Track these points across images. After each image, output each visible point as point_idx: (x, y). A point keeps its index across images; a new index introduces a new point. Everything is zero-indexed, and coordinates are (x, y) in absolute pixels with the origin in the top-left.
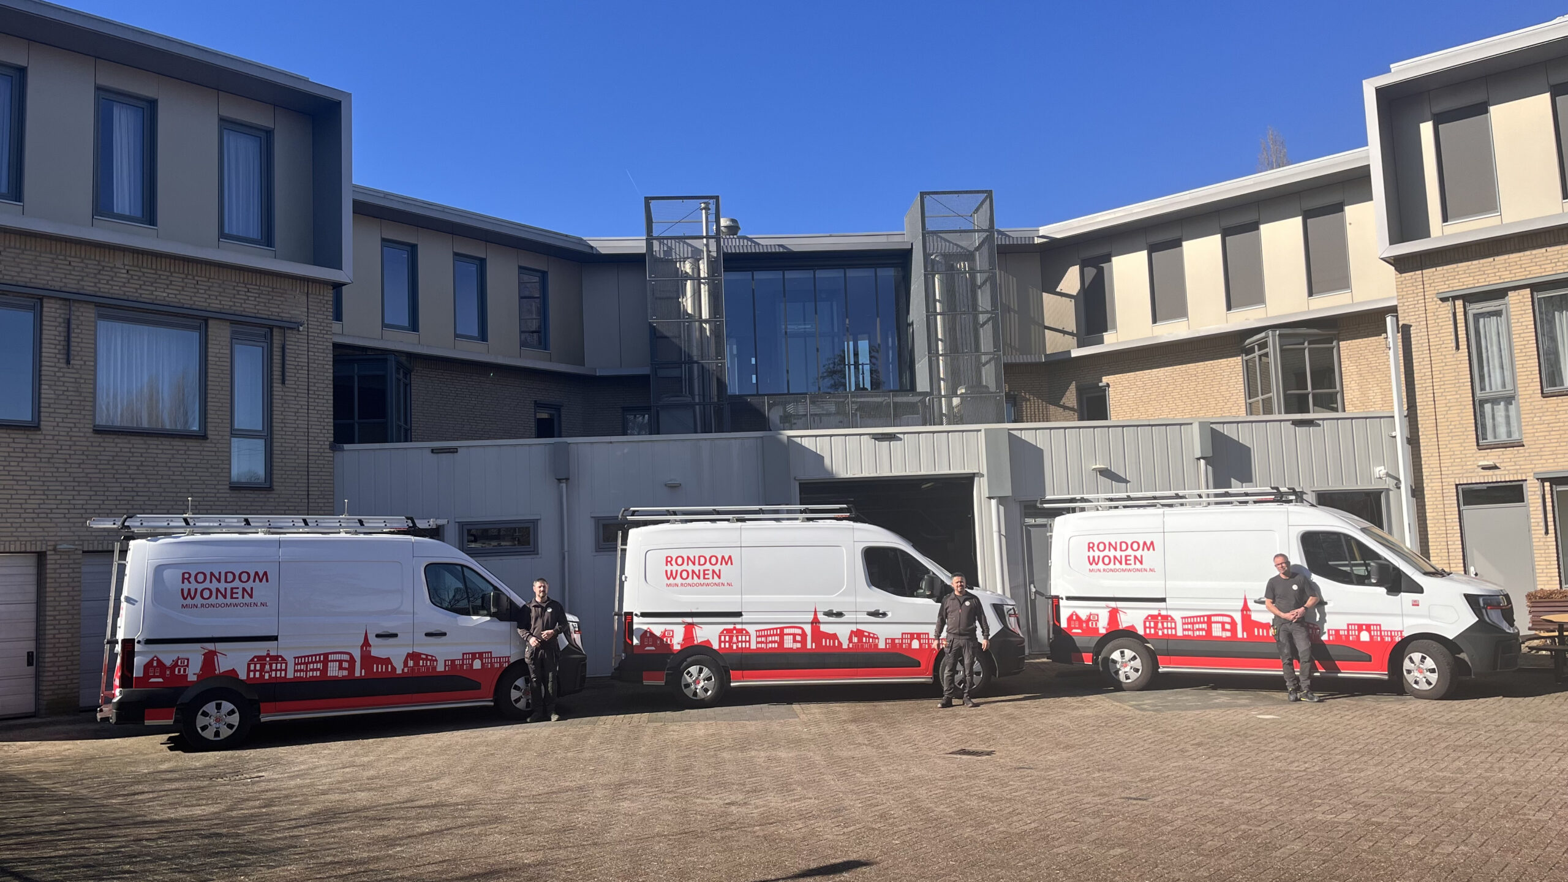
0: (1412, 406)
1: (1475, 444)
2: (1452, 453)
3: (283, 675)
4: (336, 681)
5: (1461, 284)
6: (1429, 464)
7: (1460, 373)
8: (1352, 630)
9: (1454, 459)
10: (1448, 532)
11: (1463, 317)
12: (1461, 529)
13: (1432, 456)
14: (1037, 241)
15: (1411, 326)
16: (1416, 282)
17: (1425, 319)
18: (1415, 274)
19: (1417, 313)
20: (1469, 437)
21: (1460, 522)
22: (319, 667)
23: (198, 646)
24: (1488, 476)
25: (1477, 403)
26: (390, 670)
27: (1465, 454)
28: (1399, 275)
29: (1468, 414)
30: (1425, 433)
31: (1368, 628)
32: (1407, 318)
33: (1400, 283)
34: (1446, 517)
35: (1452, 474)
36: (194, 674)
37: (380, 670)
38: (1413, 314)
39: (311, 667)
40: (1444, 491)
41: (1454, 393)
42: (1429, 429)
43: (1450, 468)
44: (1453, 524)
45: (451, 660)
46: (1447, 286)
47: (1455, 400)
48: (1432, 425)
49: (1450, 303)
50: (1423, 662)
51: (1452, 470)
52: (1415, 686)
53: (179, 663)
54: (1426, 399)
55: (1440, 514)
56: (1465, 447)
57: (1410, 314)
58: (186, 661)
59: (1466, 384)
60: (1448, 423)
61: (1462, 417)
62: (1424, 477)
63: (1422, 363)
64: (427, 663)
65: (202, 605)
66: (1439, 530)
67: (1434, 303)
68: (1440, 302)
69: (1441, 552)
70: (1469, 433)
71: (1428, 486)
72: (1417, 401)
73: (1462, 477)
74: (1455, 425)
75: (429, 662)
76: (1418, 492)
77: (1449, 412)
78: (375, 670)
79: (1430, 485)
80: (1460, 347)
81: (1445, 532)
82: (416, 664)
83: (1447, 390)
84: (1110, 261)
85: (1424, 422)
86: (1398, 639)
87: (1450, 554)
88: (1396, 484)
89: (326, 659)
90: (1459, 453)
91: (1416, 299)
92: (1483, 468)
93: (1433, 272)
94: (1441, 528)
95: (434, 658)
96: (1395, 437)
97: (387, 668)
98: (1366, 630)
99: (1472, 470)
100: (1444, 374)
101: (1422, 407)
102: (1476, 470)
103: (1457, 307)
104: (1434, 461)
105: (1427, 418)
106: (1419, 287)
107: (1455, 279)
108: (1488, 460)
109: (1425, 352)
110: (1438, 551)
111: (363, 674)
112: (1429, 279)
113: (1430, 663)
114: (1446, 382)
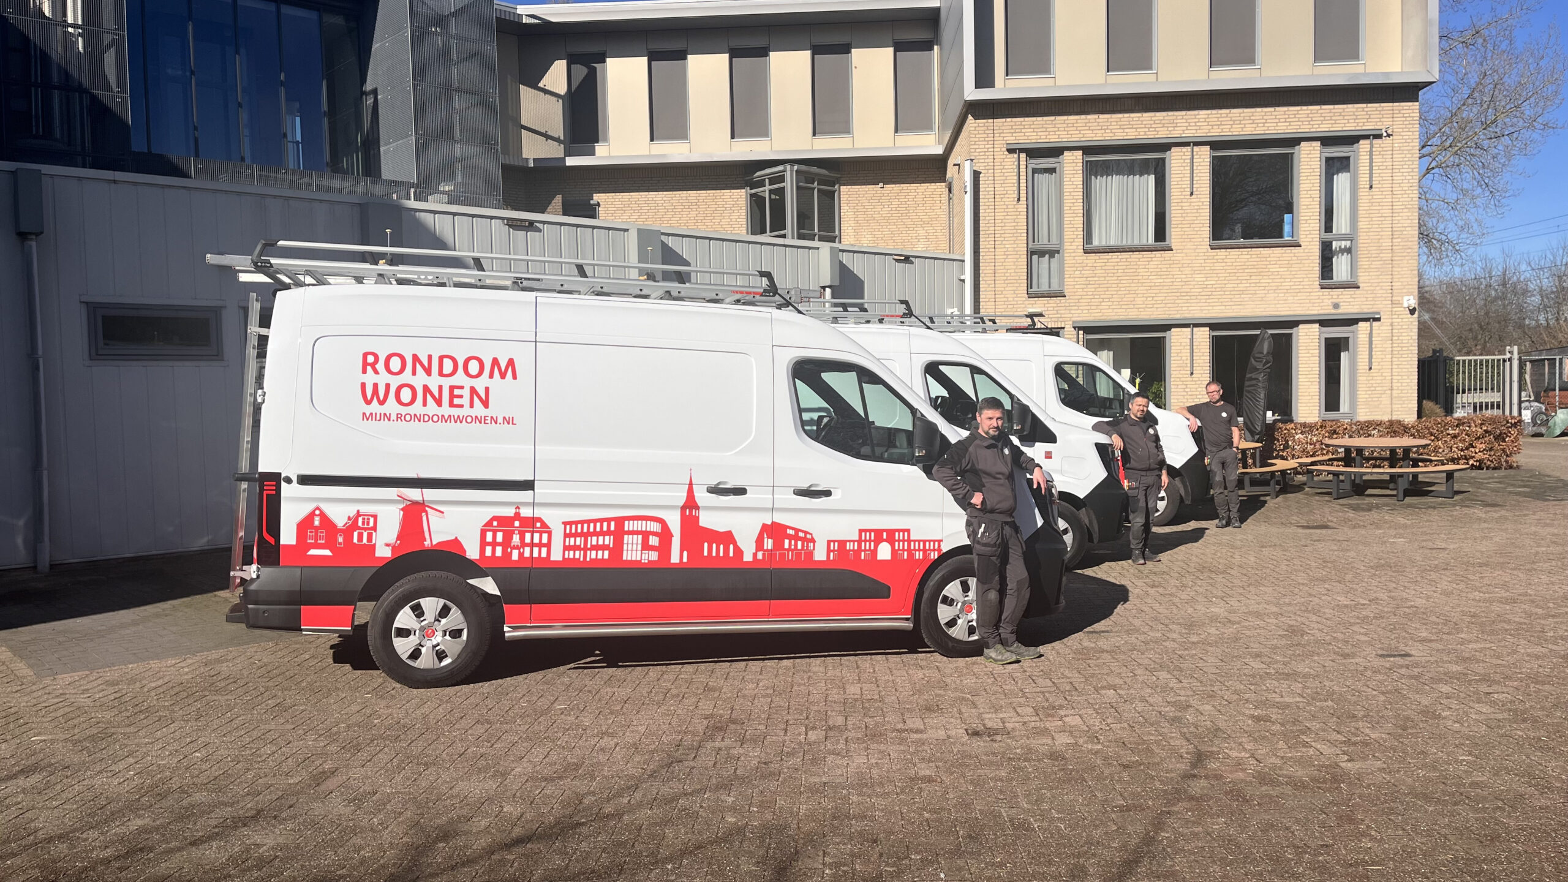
3: (544, 554)
4: (637, 570)
16: (988, 129)
18: (987, 122)
19: (986, 161)
22: (607, 542)
23: (391, 493)
26: (731, 554)
36: (387, 545)
37: (714, 554)
38: (983, 161)
39: (594, 543)
45: (840, 542)
46: (1014, 138)
49: (1016, 155)
53: (360, 524)
57: (980, 161)
58: (372, 520)
63: (987, 211)
64: (796, 545)
65: (399, 417)
67: (1002, 153)
68: (1006, 153)
72: (981, 247)
75: (800, 543)
78: (706, 553)
82: (778, 545)
89: (619, 529)
93: (1003, 122)
95: (809, 536)
97: (726, 550)
103: (1021, 159)
109: (990, 200)
111: (685, 560)
112: (1000, 129)
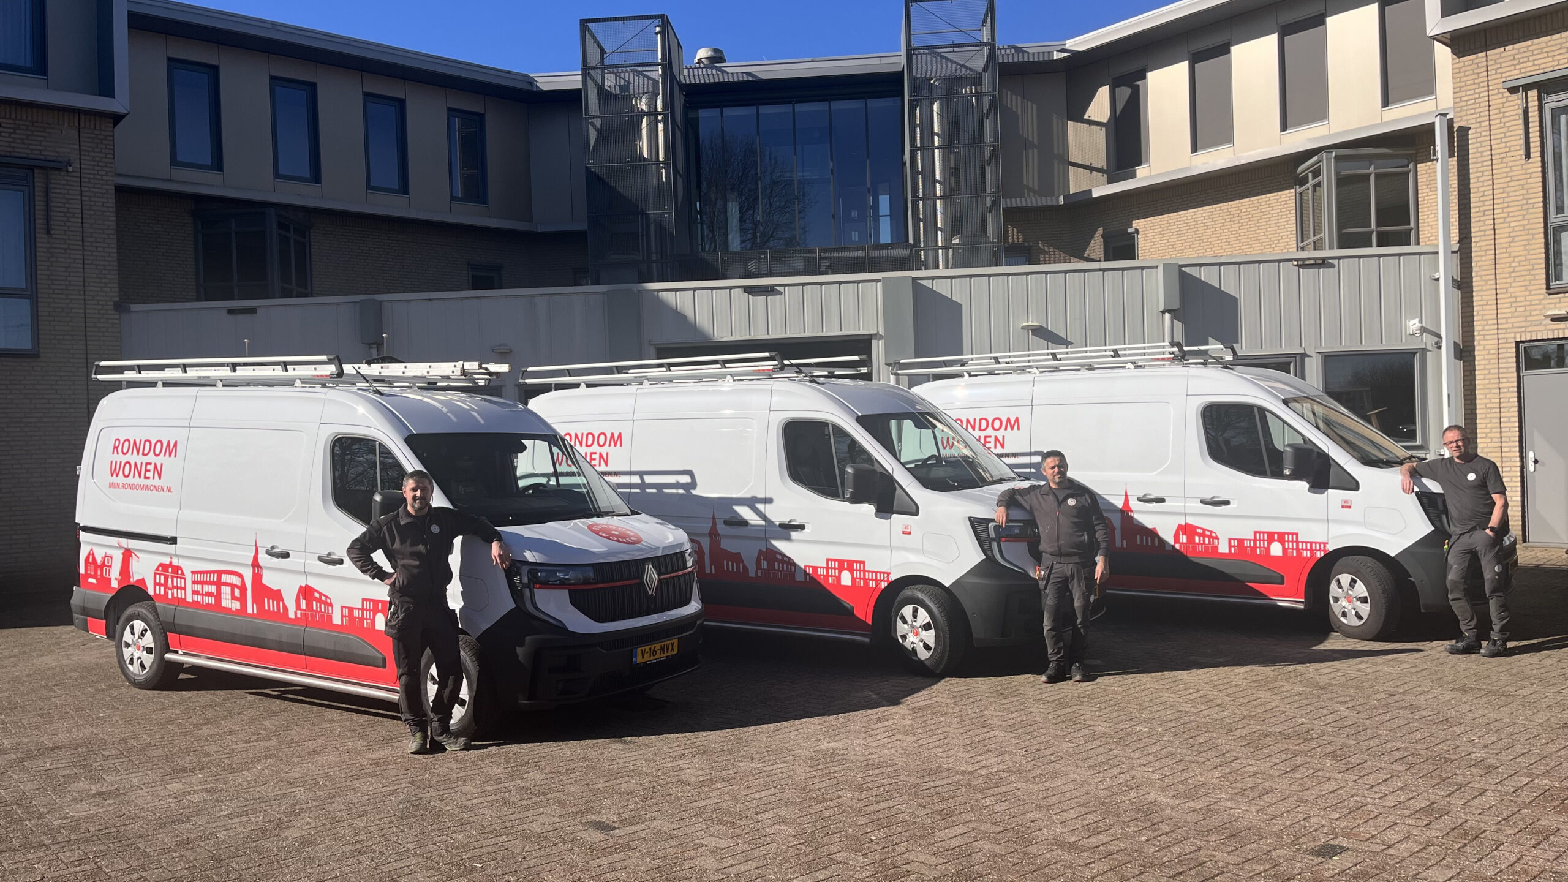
0: (1466, 238)
1: (1545, 286)
2: (1513, 300)
5: (1537, 68)
6: (1483, 315)
7: (1530, 191)
8: (1260, 540)
9: (1516, 307)
10: (1502, 405)
11: (1537, 113)
12: (1519, 401)
13: (1487, 304)
14: (1057, 56)
15: (1470, 128)
16: (1478, 67)
17: (1487, 118)
18: (1477, 58)
19: (1477, 111)
20: (1537, 277)
21: (1519, 392)
24: (1558, 329)
25: (1550, 232)
27: (1531, 301)
28: (1457, 60)
29: (1538, 246)
30: (1479, 274)
31: (1281, 537)
32: (1464, 118)
33: (1457, 70)
34: (1501, 386)
35: (1513, 327)
38: (1473, 111)
40: (1500, 351)
41: (1521, 218)
42: (1486, 268)
43: (1509, 320)
44: (1509, 395)
46: (1518, 71)
47: (1522, 228)
48: (1490, 262)
49: (1520, 95)
50: (1353, 587)
51: (1513, 323)
52: (1343, 619)
54: (1484, 228)
55: (1492, 381)
56: (1531, 291)
57: (1469, 112)
59: (1536, 205)
60: (1511, 259)
61: (1529, 250)
62: (1476, 333)
63: (1481, 179)
66: (1490, 402)
67: (1500, 96)
68: (1508, 94)
69: (1491, 432)
70: (1537, 272)
71: (1479, 345)
72: (1473, 230)
73: (1525, 331)
74: (1519, 262)
76: (1465, 352)
77: (1512, 244)
79: (1482, 342)
80: (1532, 155)
81: (1498, 405)
83: (1511, 215)
84: (1144, 77)
85: (1479, 259)
86: (1320, 554)
87: (1503, 434)
88: (1436, 343)
90: (1523, 299)
91: (1477, 91)
92: (1553, 320)
93: (1501, 53)
94: (1493, 400)
96: (1438, 279)
98: (1278, 541)
99: (1537, 323)
100: (1508, 193)
101: (1478, 239)
102: (1544, 323)
103: (1529, 100)
104: (1490, 310)
105: (1484, 253)
106: (1481, 75)
107: (1528, 61)
108: (1560, 309)
109: (1485, 163)
110: (1488, 430)
112: (1496, 63)
113: (1361, 589)
114: (1510, 204)
